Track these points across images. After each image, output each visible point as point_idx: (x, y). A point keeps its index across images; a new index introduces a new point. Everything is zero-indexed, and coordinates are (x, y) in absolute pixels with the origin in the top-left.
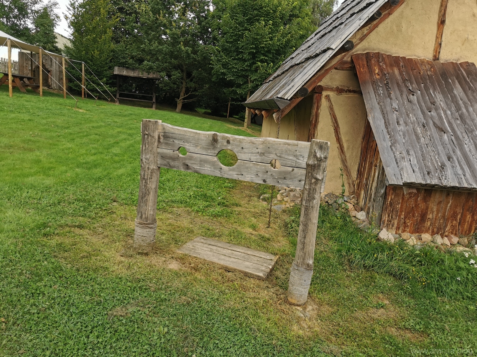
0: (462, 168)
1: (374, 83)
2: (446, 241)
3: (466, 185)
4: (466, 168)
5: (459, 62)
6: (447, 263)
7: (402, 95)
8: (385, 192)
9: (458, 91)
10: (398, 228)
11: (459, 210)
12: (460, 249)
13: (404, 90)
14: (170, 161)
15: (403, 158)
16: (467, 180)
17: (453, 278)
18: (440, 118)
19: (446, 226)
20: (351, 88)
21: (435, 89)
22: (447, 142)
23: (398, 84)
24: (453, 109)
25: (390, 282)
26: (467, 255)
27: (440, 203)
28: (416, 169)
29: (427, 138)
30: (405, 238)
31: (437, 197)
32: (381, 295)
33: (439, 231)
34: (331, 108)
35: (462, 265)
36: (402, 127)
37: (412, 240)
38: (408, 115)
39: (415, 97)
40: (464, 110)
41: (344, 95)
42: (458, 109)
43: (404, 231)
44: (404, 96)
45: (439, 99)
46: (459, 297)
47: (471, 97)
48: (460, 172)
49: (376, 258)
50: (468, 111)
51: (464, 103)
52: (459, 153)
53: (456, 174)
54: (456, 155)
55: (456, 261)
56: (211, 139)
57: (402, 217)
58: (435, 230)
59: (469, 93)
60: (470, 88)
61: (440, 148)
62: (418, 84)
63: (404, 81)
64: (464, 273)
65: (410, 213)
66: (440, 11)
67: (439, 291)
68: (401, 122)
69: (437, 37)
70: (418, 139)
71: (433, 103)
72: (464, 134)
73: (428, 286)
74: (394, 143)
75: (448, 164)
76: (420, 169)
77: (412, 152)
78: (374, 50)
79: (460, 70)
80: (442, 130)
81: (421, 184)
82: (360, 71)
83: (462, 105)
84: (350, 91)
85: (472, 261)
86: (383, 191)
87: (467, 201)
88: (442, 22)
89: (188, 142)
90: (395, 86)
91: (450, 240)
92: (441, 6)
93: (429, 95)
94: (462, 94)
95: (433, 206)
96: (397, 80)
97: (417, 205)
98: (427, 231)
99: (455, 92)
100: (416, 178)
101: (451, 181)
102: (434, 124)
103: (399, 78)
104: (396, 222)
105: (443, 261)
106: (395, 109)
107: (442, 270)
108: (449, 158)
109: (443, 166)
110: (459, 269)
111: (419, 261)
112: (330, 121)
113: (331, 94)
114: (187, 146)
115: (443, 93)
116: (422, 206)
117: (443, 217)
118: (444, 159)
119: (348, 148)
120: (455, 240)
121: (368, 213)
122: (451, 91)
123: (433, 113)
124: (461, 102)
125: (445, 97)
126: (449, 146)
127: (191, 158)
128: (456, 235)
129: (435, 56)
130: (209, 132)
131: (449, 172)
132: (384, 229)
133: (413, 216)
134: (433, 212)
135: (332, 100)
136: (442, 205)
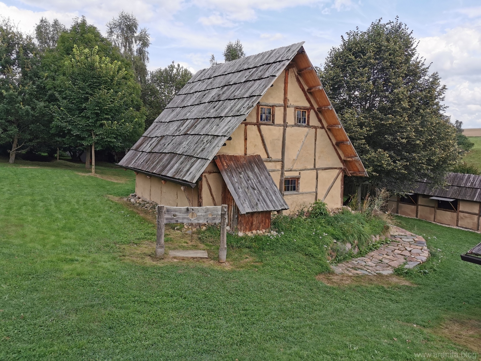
0: (263, 203)
1: (225, 170)
2: (261, 232)
3: (265, 210)
4: (264, 203)
5: (254, 155)
6: (263, 239)
7: (237, 175)
8: (238, 216)
9: (256, 170)
10: (244, 230)
11: (264, 219)
12: (266, 234)
13: (237, 172)
14: (170, 220)
15: (244, 203)
16: (265, 208)
17: (266, 244)
18: (252, 183)
19: (260, 226)
20: (214, 171)
21: (248, 170)
22: (256, 194)
23: (234, 169)
24: (256, 178)
25: (247, 250)
26: (269, 235)
27: (257, 217)
28: (249, 207)
29: (250, 193)
30: (247, 234)
31: (255, 215)
32: (246, 255)
33: (258, 229)
34: (207, 181)
35: (268, 239)
36: (241, 190)
37: (249, 234)
38: (241, 184)
39: (242, 175)
40: (260, 178)
41: (212, 175)
42: (258, 178)
43: (246, 231)
44: (238, 175)
45: (250, 174)
46: (269, 250)
47: (261, 172)
48: (263, 205)
49: (241, 243)
50: (261, 178)
51: (259, 175)
52: (261, 197)
53: (261, 206)
54: (260, 198)
55: (266, 238)
56: (186, 209)
57: (245, 225)
58: (257, 228)
59: (260, 169)
60: (260, 167)
61: (255, 196)
62: (242, 168)
63: (236, 168)
64: (269, 241)
65: (247, 223)
66: (245, 135)
67: (263, 249)
68: (240, 188)
69: (245, 145)
70: (247, 194)
71: (249, 177)
72: (261, 189)
73: (259, 249)
74: (239, 197)
75: (258, 203)
76: (250, 206)
77: (246, 200)
78: (221, 153)
79: (255, 159)
80: (254, 189)
81: (251, 212)
82: (218, 165)
83: (259, 176)
84: (214, 172)
85: (271, 237)
86: (236, 216)
87: (266, 215)
88: (246, 139)
89: (177, 212)
90: (234, 171)
91: (262, 231)
92: (245, 132)
93: (247, 173)
94: (258, 171)
95: (255, 219)
96: (233, 167)
97: (249, 220)
98: (254, 230)
99: (255, 170)
100: (249, 210)
101: (260, 210)
102: (251, 186)
103: (234, 166)
104: (243, 228)
105: (262, 239)
106: (236, 182)
107: (263, 242)
108: (258, 200)
109: (257, 204)
110: (268, 240)
111: (255, 241)
112: (207, 186)
113: (206, 174)
114: (177, 213)
115: (251, 171)
116: (251, 219)
117: (259, 222)
118: (257, 201)
119: (216, 198)
120: (264, 231)
121: (230, 227)
122: (254, 170)
123: (250, 182)
124: (258, 175)
125: (252, 173)
126: (257, 195)
127: (179, 218)
128: (264, 229)
129: (245, 153)
130: (185, 207)
131: (259, 205)
132: (239, 232)
133: (249, 224)
134: (255, 221)
135: (207, 177)
136: (258, 218)
